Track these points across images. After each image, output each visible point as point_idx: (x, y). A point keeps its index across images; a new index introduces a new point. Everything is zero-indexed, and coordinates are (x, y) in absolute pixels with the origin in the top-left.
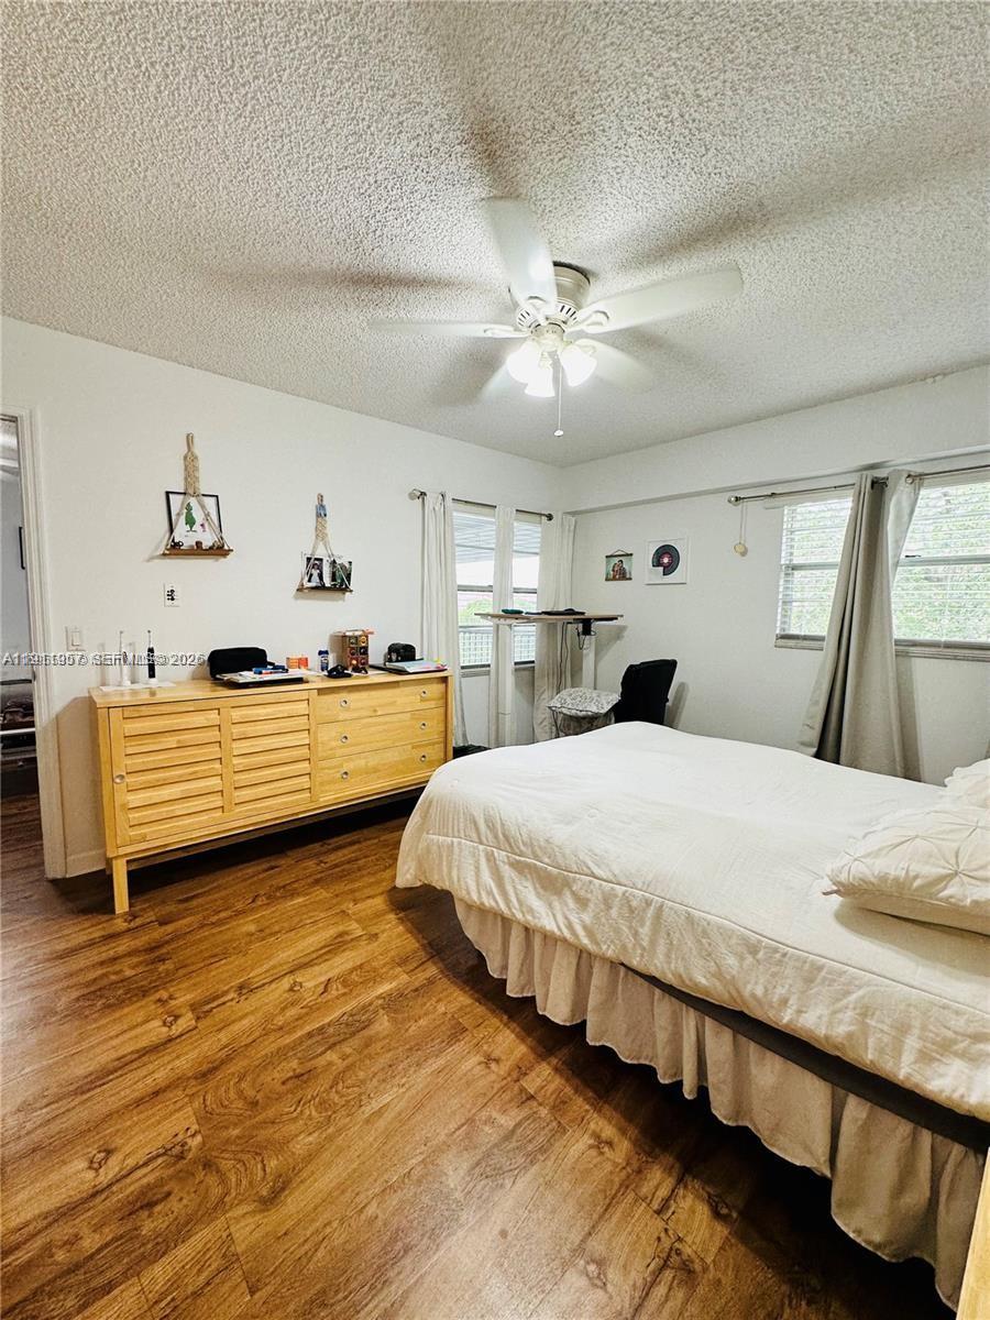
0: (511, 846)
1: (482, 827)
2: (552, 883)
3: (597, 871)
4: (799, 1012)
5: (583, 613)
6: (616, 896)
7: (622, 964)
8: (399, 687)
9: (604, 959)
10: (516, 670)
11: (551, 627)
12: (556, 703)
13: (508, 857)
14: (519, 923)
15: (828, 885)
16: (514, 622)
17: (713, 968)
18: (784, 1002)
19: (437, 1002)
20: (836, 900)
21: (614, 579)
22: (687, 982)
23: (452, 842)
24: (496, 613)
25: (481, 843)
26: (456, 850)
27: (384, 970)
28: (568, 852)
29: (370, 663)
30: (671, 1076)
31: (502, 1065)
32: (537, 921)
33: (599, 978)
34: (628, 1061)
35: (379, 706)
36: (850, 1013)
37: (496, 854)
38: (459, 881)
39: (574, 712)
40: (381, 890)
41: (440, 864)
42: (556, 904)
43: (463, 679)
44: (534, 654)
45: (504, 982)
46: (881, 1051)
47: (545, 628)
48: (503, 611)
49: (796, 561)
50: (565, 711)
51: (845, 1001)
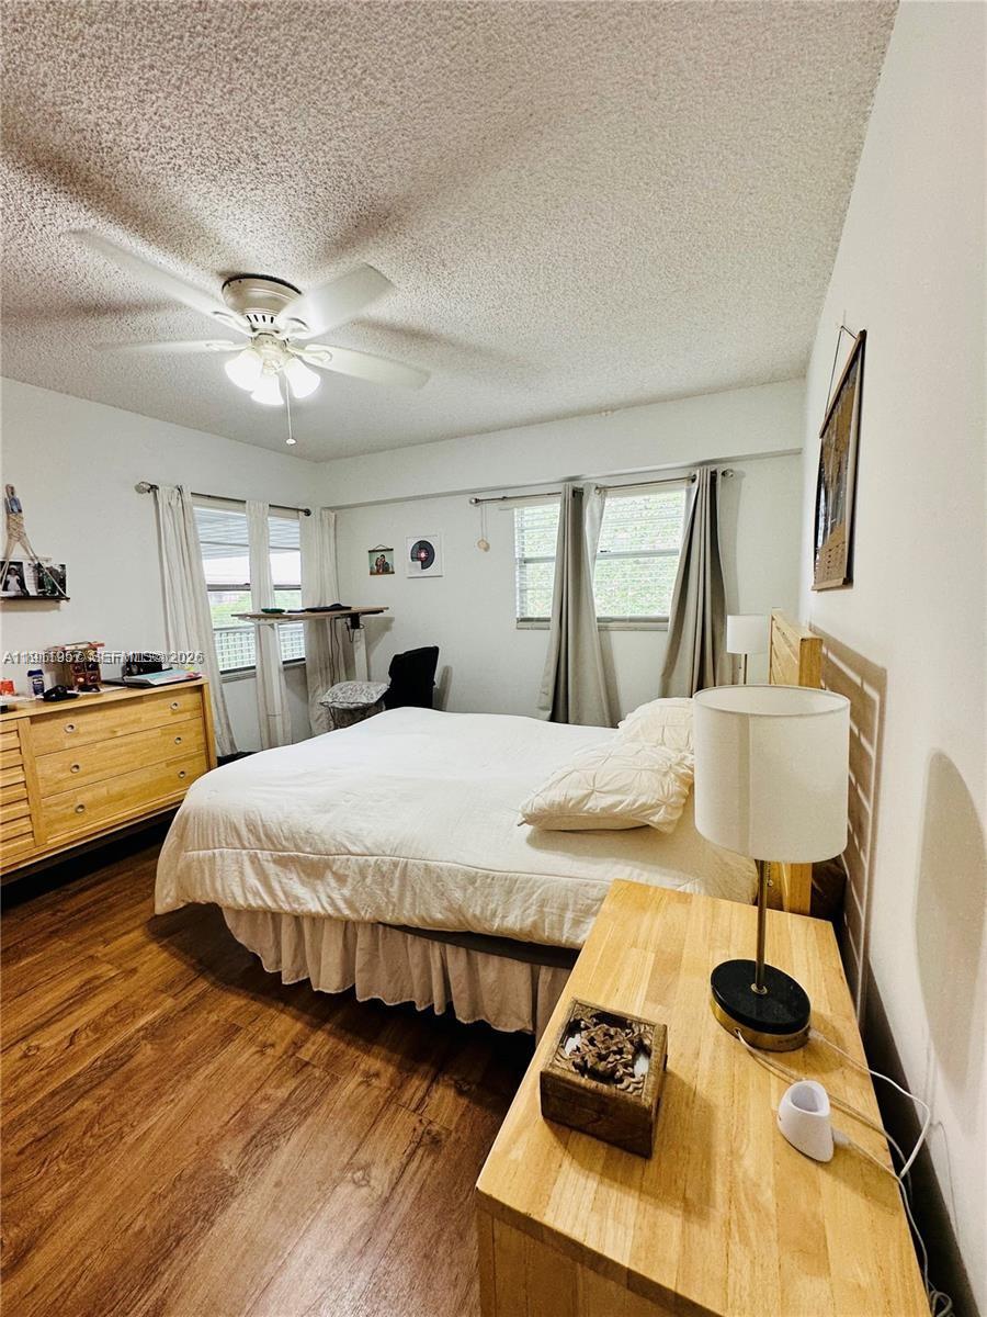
0: (273, 843)
1: (244, 832)
2: (314, 870)
3: (353, 849)
4: (504, 917)
5: (349, 608)
6: (370, 866)
7: (380, 923)
8: (142, 702)
9: (365, 923)
10: (285, 669)
11: (320, 623)
12: (327, 698)
13: (272, 855)
14: (286, 913)
15: (520, 818)
16: (275, 622)
17: (445, 903)
18: (494, 914)
19: (208, 1013)
20: (528, 829)
21: (378, 573)
22: (428, 920)
23: (214, 854)
24: (256, 613)
25: (244, 848)
26: (218, 859)
27: (146, 1001)
28: (326, 837)
29: (102, 679)
30: (425, 1003)
31: (277, 1048)
32: (303, 907)
33: (363, 940)
34: (392, 1004)
35: (118, 726)
36: (534, 907)
37: (260, 856)
38: (223, 890)
39: (345, 705)
40: (139, 922)
41: (203, 878)
42: (320, 888)
43: (224, 685)
44: (303, 651)
45: (279, 974)
46: (552, 928)
47: (314, 624)
48: (263, 610)
49: (527, 556)
50: (336, 705)
51: (530, 901)
